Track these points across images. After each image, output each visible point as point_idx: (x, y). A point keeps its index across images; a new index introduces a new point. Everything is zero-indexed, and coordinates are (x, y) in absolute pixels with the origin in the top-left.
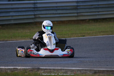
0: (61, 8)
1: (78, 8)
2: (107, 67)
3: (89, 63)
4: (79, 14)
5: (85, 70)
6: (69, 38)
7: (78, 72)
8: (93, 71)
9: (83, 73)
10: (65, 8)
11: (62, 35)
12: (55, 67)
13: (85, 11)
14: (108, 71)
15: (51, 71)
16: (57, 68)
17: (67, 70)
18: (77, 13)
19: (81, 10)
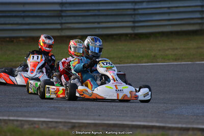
0: (31, 14)
1: (63, 14)
2: (99, 118)
3: (70, 111)
4: (64, 26)
5: (57, 122)
7: (42, 125)
8: (70, 125)
9: (51, 128)
10: (40, 14)
13: (74, 21)
14: (95, 125)
16: (5, 118)
17: (23, 122)
19: (67, 18)
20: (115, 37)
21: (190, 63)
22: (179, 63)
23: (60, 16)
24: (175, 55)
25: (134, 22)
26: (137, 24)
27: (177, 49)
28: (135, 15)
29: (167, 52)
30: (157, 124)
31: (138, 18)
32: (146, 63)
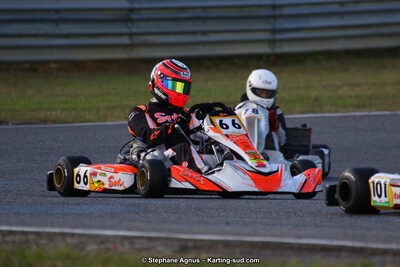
0: (73, 16)
1: (135, 16)
2: (228, 228)
3: (166, 212)
4: (136, 40)
5: (150, 239)
6: (99, 121)
7: (123, 245)
8: (176, 244)
9: (139, 250)
10: (88, 16)
11: (74, 113)
12: (41, 225)
13: (155, 30)
14: (227, 244)
15: (27, 241)
16: (48, 230)
17: (83, 239)
18: (131, 35)
19: (143, 24)
20: (236, 60)
21: (387, 113)
22: (365, 113)
23: (128, 20)
24: (356, 97)
25: (273, 31)
26: (278, 36)
27: (359, 85)
28: (275, 17)
29: (341, 92)
30: (349, 244)
31: (281, 24)
32: (300, 113)
